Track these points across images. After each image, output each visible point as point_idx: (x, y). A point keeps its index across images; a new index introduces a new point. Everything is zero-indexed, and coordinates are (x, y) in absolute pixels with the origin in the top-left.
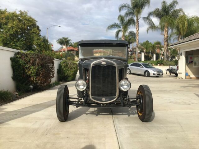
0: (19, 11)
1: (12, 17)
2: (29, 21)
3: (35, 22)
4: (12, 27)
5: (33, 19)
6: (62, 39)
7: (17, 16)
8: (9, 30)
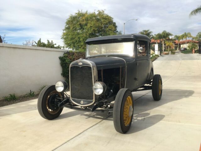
0: (97, 11)
1: (91, 18)
2: (106, 19)
3: (112, 19)
4: (91, 27)
5: (110, 17)
6: (143, 32)
7: (95, 16)
8: (88, 30)
